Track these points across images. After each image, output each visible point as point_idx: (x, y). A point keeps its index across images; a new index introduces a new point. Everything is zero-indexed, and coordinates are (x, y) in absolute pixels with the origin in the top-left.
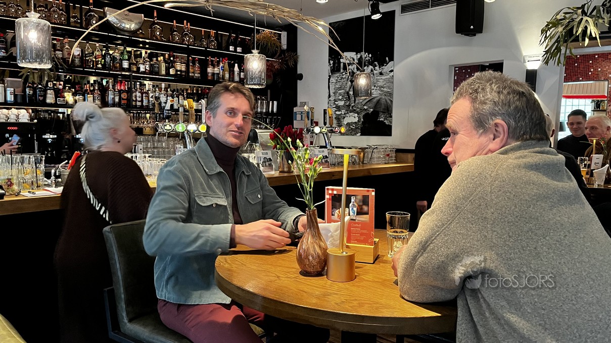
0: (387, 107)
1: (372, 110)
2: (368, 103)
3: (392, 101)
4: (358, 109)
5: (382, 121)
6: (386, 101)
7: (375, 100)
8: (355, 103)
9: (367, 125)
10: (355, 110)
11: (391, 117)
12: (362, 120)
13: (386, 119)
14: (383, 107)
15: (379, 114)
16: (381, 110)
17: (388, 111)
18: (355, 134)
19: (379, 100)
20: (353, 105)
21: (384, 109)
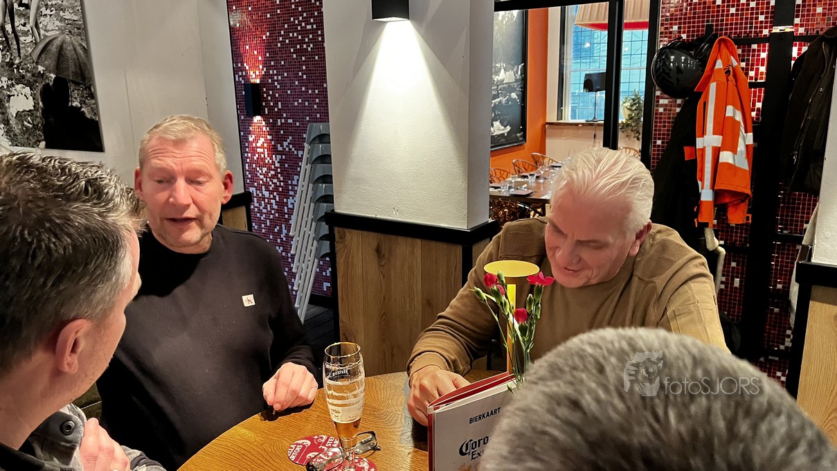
0: (81, 69)
1: (53, 76)
2: (43, 56)
3: (86, 51)
4: (29, 75)
5: (76, 108)
6: (75, 50)
7: (54, 48)
8: (19, 56)
9: (52, 119)
10: (23, 77)
11: (92, 96)
12: (41, 103)
13: (85, 103)
14: (72, 68)
15: (68, 89)
16: (71, 78)
17: (84, 78)
18: (35, 145)
19: (61, 48)
20: (17, 62)
21: (75, 73)
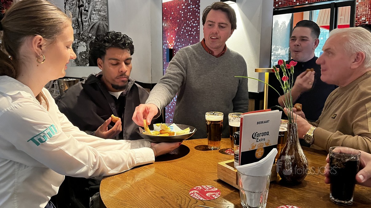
1: (95, 38)
2: (92, 30)
3: (108, 27)
4: (86, 38)
6: (103, 27)
7: (96, 27)
8: (83, 30)
10: (83, 39)
12: (89, 48)
18: (85, 65)
19: (98, 26)
20: (82, 33)
